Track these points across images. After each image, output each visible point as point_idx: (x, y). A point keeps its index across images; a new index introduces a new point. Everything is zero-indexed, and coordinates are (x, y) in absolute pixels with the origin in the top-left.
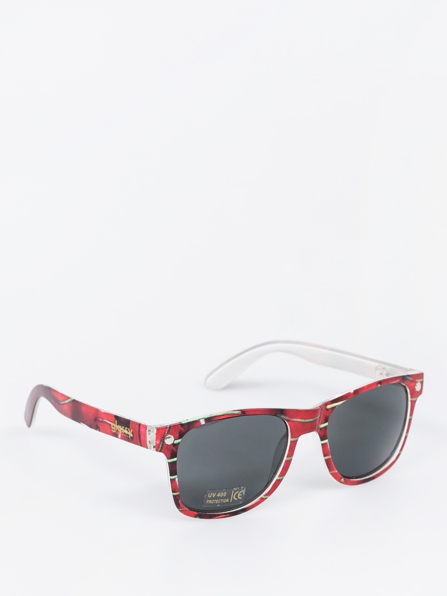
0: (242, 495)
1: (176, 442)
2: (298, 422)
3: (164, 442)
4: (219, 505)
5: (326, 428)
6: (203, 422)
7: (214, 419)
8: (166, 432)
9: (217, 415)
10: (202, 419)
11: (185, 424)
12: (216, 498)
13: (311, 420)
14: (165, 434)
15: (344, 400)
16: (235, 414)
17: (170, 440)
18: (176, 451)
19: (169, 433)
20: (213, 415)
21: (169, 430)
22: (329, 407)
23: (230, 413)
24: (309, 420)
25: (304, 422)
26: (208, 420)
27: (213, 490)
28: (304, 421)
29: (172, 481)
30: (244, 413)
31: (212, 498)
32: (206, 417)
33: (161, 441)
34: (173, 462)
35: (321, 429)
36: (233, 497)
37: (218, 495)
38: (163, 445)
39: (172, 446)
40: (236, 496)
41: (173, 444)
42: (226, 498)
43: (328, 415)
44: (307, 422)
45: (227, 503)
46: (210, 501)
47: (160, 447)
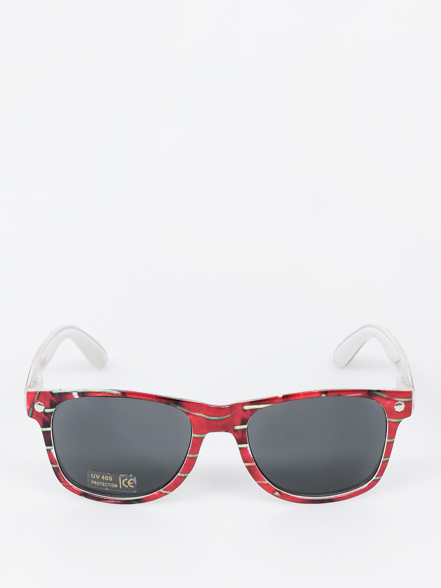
0: (133, 482)
1: (47, 411)
2: (201, 417)
3: (33, 408)
4: (107, 489)
5: (244, 430)
6: (76, 396)
7: (88, 395)
8: (36, 399)
9: (93, 391)
10: (74, 392)
11: (56, 394)
12: (100, 480)
13: (216, 418)
14: (34, 400)
15: (269, 404)
16: (113, 394)
17: (39, 408)
18: (48, 420)
19: (38, 399)
20: (88, 391)
21: (38, 397)
22: (246, 408)
23: (107, 391)
24: (213, 418)
25: (208, 419)
26: (82, 394)
27: (96, 471)
28: (208, 417)
29: (49, 451)
30: (124, 394)
31: (96, 479)
32: (80, 391)
33: (31, 407)
34: (46, 431)
35: (236, 431)
36: (122, 483)
37: (103, 478)
38: (33, 411)
39: (43, 414)
40: (126, 483)
41: (44, 413)
42: (111, 482)
43: (246, 417)
44: (210, 420)
45: (115, 488)
46: (95, 482)
47: (30, 413)
